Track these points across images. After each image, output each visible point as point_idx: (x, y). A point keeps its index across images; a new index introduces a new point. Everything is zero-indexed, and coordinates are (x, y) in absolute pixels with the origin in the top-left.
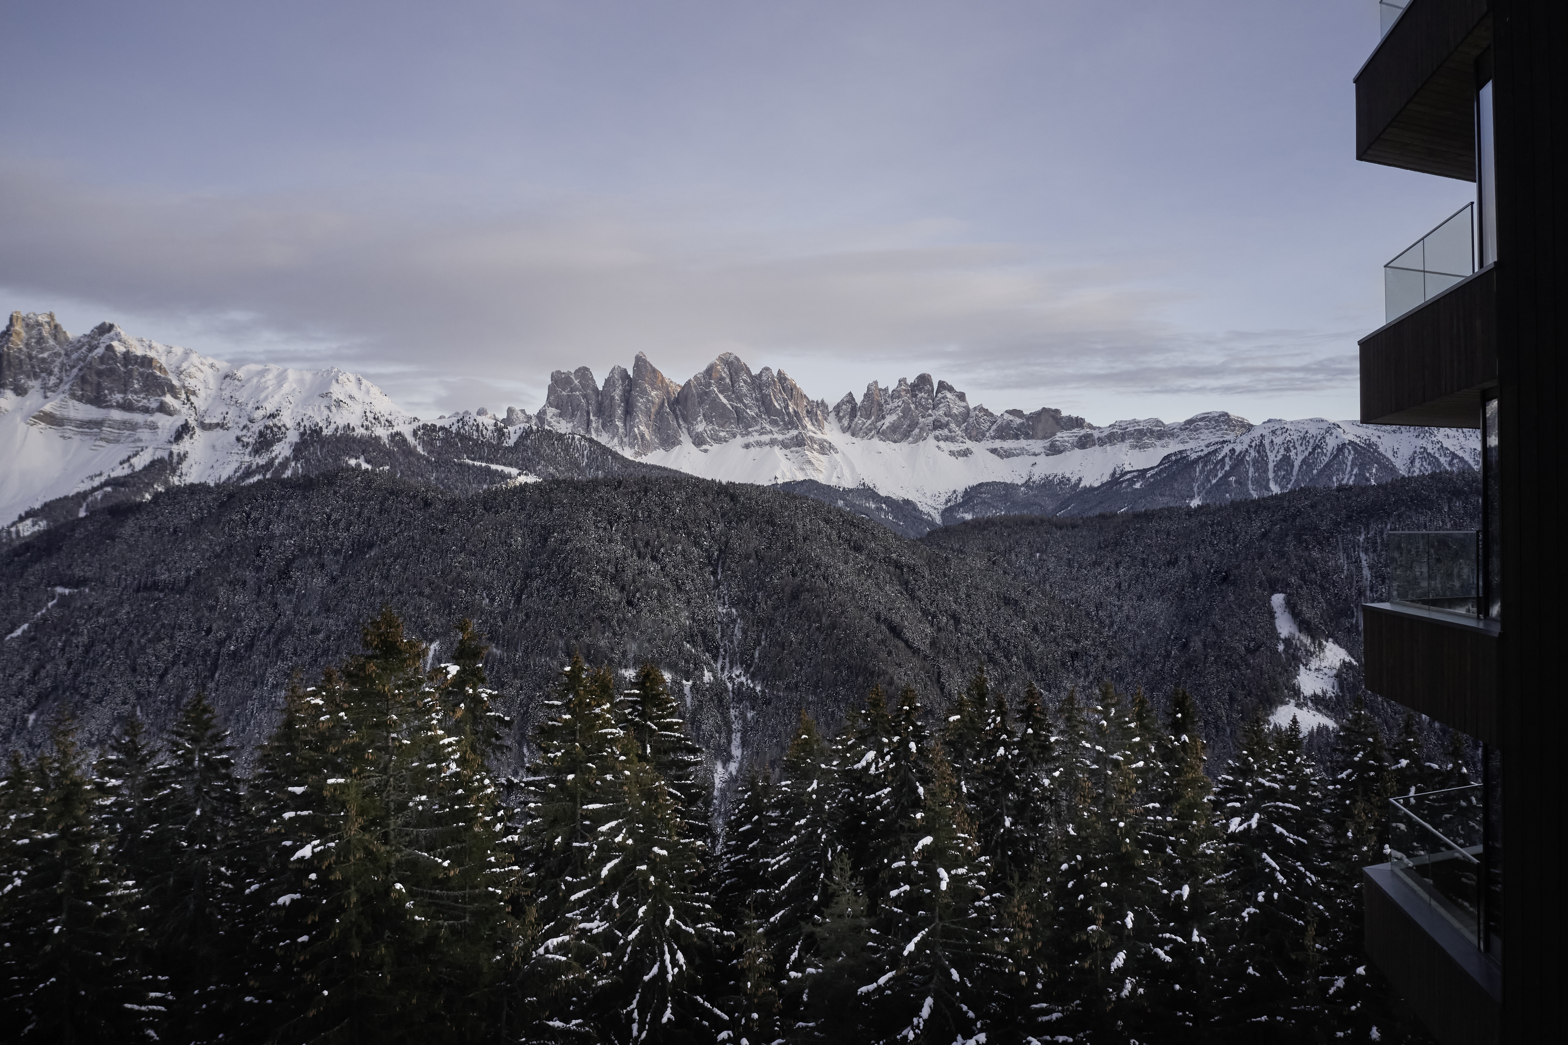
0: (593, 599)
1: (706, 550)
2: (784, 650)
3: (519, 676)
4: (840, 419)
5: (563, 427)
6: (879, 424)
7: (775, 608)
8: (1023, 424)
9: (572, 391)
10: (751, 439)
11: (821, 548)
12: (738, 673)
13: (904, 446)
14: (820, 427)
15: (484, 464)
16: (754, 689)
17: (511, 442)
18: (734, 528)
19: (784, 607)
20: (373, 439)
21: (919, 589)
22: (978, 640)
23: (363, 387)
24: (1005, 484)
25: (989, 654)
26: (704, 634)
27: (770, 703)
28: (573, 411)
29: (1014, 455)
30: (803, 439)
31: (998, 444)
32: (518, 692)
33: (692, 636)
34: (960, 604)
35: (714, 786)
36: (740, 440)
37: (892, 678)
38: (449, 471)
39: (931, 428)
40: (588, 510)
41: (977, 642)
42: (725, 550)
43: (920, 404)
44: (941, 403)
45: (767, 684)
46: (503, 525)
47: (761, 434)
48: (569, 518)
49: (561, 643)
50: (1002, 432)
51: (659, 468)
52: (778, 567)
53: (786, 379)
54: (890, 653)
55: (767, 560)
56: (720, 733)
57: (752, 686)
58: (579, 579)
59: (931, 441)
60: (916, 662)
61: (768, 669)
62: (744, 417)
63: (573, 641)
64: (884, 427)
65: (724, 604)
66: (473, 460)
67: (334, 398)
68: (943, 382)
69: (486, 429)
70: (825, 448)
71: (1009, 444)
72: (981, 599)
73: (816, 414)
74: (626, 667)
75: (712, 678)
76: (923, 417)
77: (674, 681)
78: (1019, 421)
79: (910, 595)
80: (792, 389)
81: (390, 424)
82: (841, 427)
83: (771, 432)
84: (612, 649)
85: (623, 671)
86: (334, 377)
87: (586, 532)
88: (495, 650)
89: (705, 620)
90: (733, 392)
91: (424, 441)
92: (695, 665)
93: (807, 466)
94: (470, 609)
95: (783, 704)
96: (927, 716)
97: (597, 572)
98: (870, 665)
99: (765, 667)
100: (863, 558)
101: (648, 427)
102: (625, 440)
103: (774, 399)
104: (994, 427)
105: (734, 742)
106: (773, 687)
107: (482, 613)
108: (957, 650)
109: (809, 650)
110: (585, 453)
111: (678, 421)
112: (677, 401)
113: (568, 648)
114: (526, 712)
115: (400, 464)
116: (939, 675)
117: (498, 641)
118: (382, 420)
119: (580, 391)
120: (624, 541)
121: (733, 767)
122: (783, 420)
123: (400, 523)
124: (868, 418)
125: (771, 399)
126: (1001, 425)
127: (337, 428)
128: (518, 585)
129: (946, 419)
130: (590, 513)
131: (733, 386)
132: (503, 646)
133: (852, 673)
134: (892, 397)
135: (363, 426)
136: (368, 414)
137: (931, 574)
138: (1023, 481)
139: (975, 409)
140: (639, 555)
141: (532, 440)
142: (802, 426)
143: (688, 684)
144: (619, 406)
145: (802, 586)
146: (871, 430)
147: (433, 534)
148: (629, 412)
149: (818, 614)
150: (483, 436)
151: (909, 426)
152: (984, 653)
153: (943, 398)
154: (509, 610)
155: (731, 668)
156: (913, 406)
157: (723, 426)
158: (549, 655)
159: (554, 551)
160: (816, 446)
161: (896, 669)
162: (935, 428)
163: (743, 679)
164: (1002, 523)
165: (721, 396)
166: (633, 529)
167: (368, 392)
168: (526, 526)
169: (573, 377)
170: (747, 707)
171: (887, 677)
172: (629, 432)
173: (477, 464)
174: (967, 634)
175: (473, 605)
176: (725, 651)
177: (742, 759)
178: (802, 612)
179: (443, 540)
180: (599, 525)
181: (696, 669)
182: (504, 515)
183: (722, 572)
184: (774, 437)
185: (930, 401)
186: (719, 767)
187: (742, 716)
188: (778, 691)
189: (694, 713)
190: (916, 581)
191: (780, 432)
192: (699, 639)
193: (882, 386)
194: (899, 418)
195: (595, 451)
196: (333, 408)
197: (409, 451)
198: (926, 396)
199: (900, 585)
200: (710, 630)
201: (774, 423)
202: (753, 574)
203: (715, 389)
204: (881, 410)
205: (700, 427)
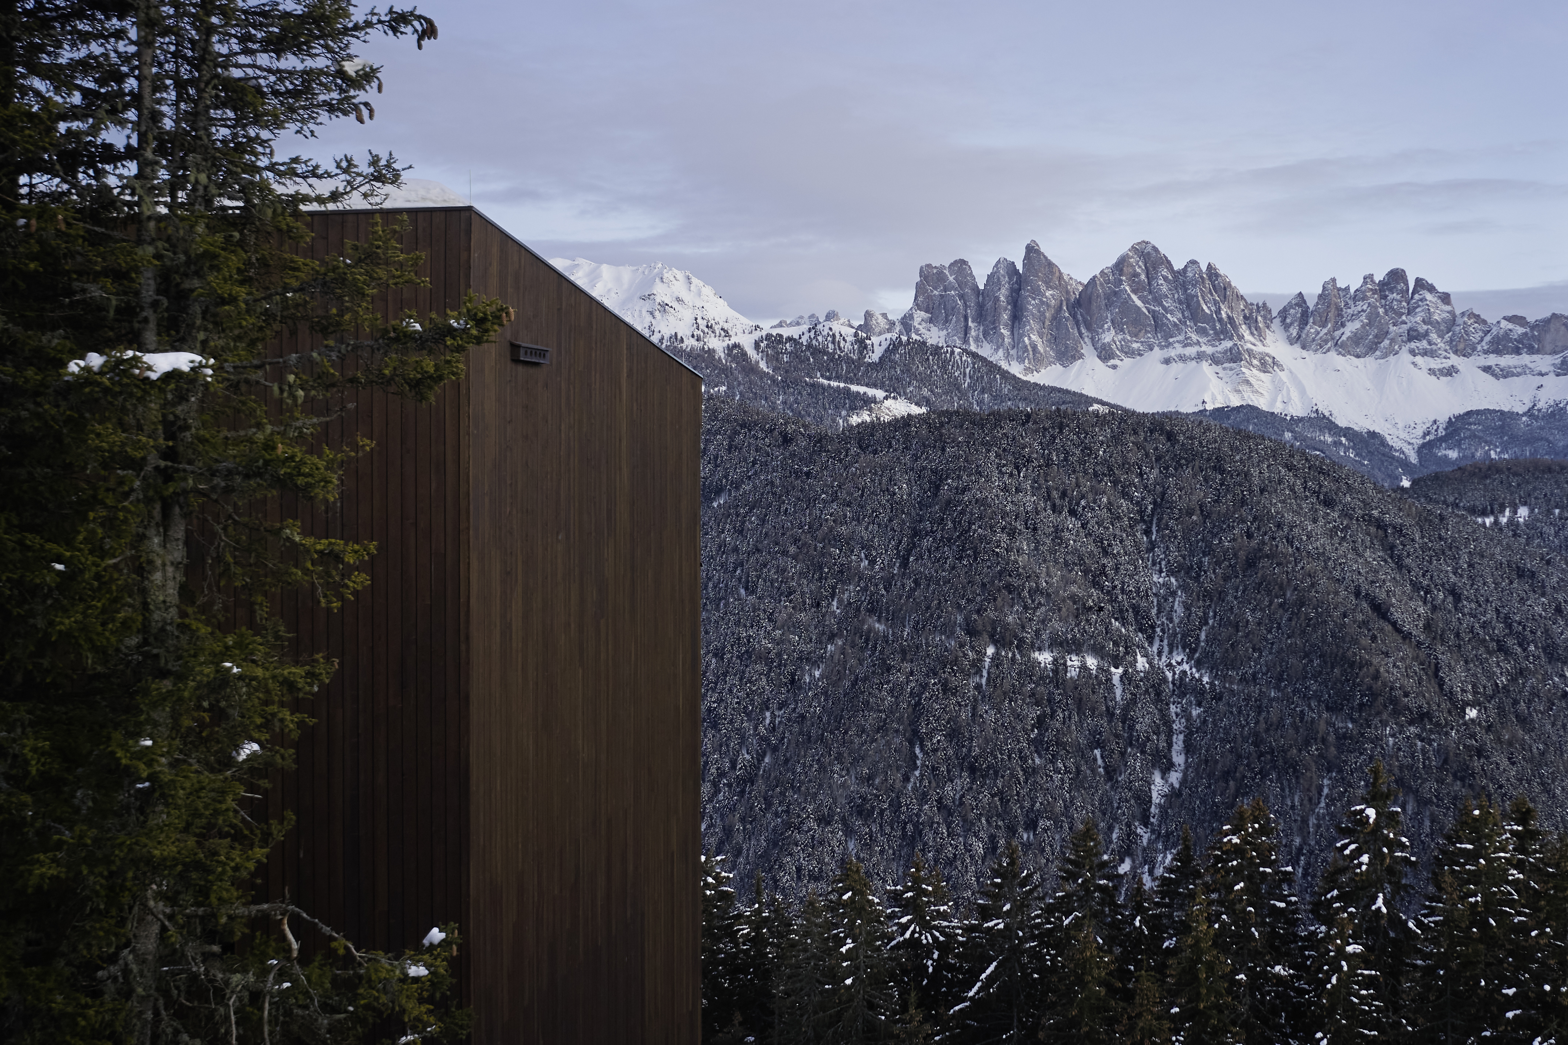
0: (998, 563)
1: (1138, 503)
2: (1238, 631)
3: (908, 657)
4: (1286, 327)
5: (935, 336)
6: (1337, 334)
7: (1226, 579)
8: (1526, 334)
9: (945, 290)
10: (1172, 353)
11: (1283, 502)
12: (1179, 660)
13: (1370, 363)
14: (1261, 337)
15: (842, 385)
16: (1200, 680)
17: (875, 357)
18: (1173, 476)
19: (1237, 577)
20: (706, 352)
21: (1408, 555)
22: (1484, 622)
23: (693, 287)
24: (1502, 412)
25: (1498, 641)
26: (1136, 609)
27: (1220, 699)
28: (947, 316)
29: (1513, 375)
30: (1239, 353)
31: (1492, 360)
32: (907, 678)
33: (1121, 611)
34: (1461, 576)
35: (1150, 801)
36: (1158, 353)
37: (1378, 671)
38: (800, 393)
39: (1405, 339)
40: (989, 451)
41: (1484, 626)
42: (1162, 503)
43: (1391, 308)
44: (1419, 306)
45: (1217, 674)
46: (884, 468)
47: (1185, 346)
48: (966, 460)
49: (960, 619)
50: (1498, 344)
51: (1060, 390)
52: (1229, 526)
53: (1217, 275)
54: (1374, 638)
55: (1214, 517)
56: (1157, 734)
57: (1197, 675)
58: (981, 538)
59: (1405, 356)
60: (1407, 650)
61: (1218, 655)
62: (1164, 324)
63: (975, 616)
64: (1344, 338)
65: (1161, 571)
66: (829, 379)
67: (658, 301)
68: (1422, 280)
69: (844, 339)
70: (1267, 364)
71: (1507, 361)
72: (1488, 570)
73: (1256, 321)
74: (1040, 649)
75: (1147, 666)
76: (1394, 325)
77: (1100, 668)
78: (1520, 330)
79: (1397, 563)
80: (1225, 289)
81: (727, 334)
82: (1288, 337)
83: (1198, 343)
84: (1023, 627)
85: (1037, 654)
86: (657, 274)
87: (988, 479)
88: (877, 625)
89: (1138, 591)
90: (1150, 292)
91: (767, 355)
92: (1126, 648)
93: (1244, 388)
94: (844, 574)
95: (1238, 699)
96: (1422, 720)
97: (1003, 529)
98: (1350, 653)
99: (1214, 653)
100: (1336, 515)
101: (1041, 336)
102: (1012, 352)
103: (1202, 302)
104: (1488, 338)
105: (1175, 747)
106: (1225, 678)
107: (860, 579)
108: (1457, 635)
109: (1270, 632)
110: (968, 370)
111: (1079, 329)
112: (1078, 303)
113: (968, 625)
114: (918, 703)
115: (739, 384)
116: (1437, 669)
117: (881, 613)
118: (717, 328)
119: (956, 290)
120: (1035, 490)
121: (1175, 777)
122: (1214, 328)
123: (754, 463)
124: (1324, 326)
125: (1198, 301)
126: (1497, 336)
127: (663, 338)
128: (903, 545)
129: (1425, 327)
130: (992, 455)
131: (1149, 284)
132: (888, 620)
133: (1325, 662)
134: (1355, 298)
135: (693, 336)
136: (699, 321)
137: (1422, 537)
138: (1525, 409)
139: (1463, 314)
140: (1054, 508)
141: (901, 355)
142: (1238, 335)
143: (1117, 672)
144: (1006, 309)
145: (1260, 550)
146: (1326, 342)
147: (797, 478)
148: (1017, 318)
149: (1281, 587)
150: (840, 349)
151: (1376, 336)
152: (1492, 640)
153: (1421, 300)
154: (894, 575)
155: (1171, 652)
156: (1381, 311)
157: (1136, 336)
158: (944, 633)
159: (948, 502)
160: (1255, 362)
161: (1382, 660)
162: (1410, 339)
163: (1186, 667)
164: (1509, 469)
165: (1134, 297)
166: (1046, 475)
167: (699, 294)
168: (912, 469)
169: (946, 272)
170: (1191, 702)
171: (1372, 670)
172: (1017, 342)
173: (834, 384)
174: (1471, 615)
175: (849, 569)
176: (1163, 631)
177: (1187, 768)
178: (1261, 584)
179: (809, 485)
180: (1004, 469)
181: (1127, 653)
182: (884, 457)
183: (1157, 531)
184: (1202, 349)
185: (1404, 304)
186: (1157, 778)
187: (1185, 713)
188: (1231, 683)
189: (1126, 709)
190: (1405, 546)
191: (1209, 343)
192: (1130, 615)
193: (1341, 284)
194: (1363, 326)
195: (979, 368)
196: (657, 314)
197: (750, 369)
198: (1399, 297)
199: (1384, 550)
200: (1143, 604)
201: (1202, 332)
202: (1197, 534)
203: (1127, 288)
204: (1340, 315)
205: (1108, 337)
